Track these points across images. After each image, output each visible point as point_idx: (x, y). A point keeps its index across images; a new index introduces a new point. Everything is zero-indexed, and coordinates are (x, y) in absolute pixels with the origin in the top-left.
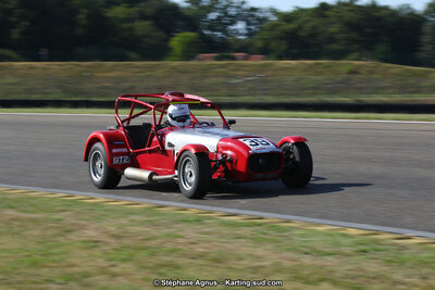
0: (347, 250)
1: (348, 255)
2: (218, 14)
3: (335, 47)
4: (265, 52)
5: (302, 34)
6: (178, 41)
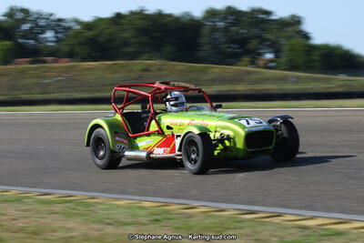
0: (143, 220)
1: (144, 224)
2: (30, 25)
3: (129, 49)
4: (71, 55)
5: (101, 40)
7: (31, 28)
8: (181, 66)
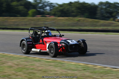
0: (80, 69)
4: (55, 15)
5: (64, 10)
6: (31, 12)
7: (42, 6)
8: (90, 20)
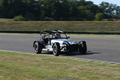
2: (108, 8)
